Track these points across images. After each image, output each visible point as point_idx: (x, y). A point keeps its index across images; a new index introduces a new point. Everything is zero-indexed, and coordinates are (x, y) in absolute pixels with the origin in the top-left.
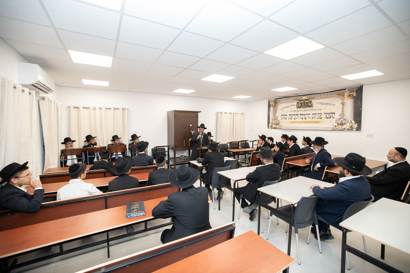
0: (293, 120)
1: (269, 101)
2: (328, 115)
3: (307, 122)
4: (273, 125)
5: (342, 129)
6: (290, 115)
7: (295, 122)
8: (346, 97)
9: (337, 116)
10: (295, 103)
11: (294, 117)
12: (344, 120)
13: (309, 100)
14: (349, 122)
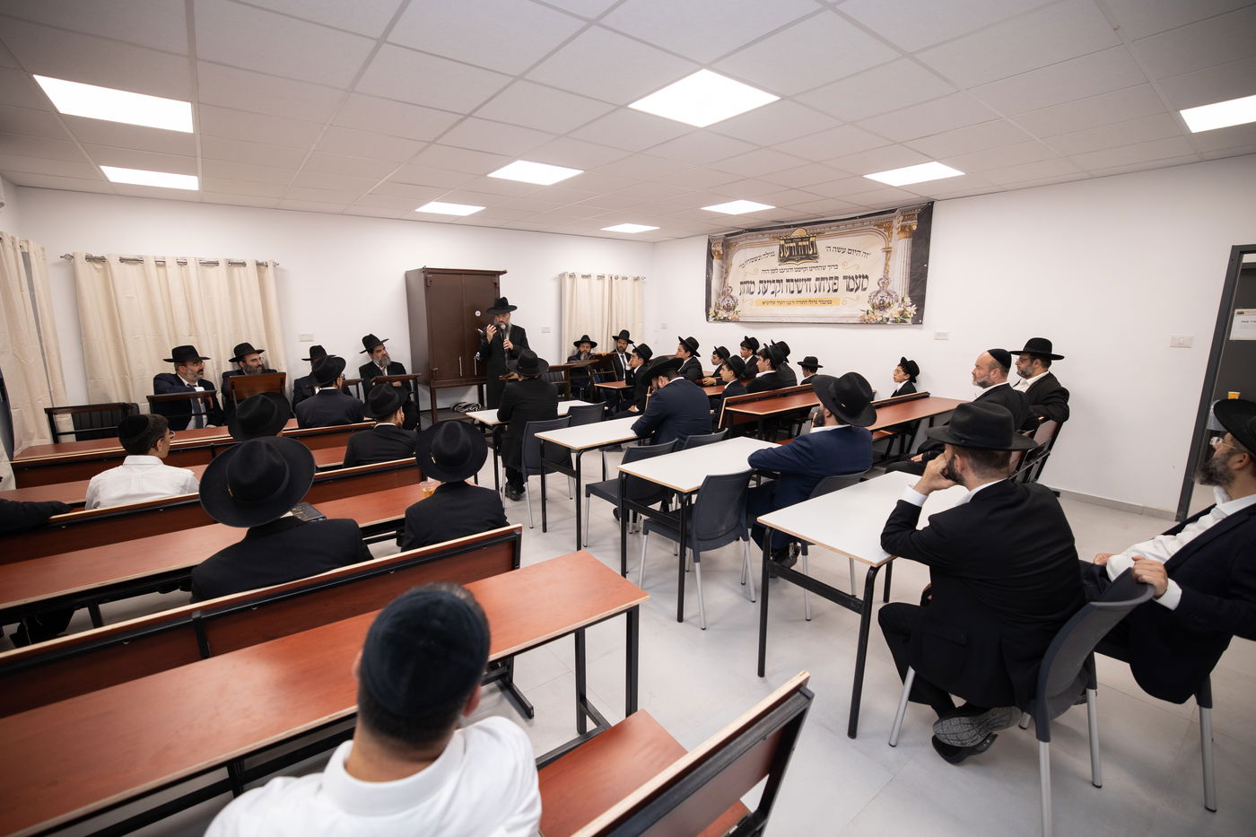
0: (768, 296)
1: (709, 240)
2: (851, 281)
3: (803, 302)
4: (720, 312)
5: (881, 319)
6: (761, 282)
7: (774, 303)
8: (895, 231)
9: (872, 285)
10: (776, 249)
11: (771, 287)
12: (889, 294)
13: (809, 240)
14: (897, 301)
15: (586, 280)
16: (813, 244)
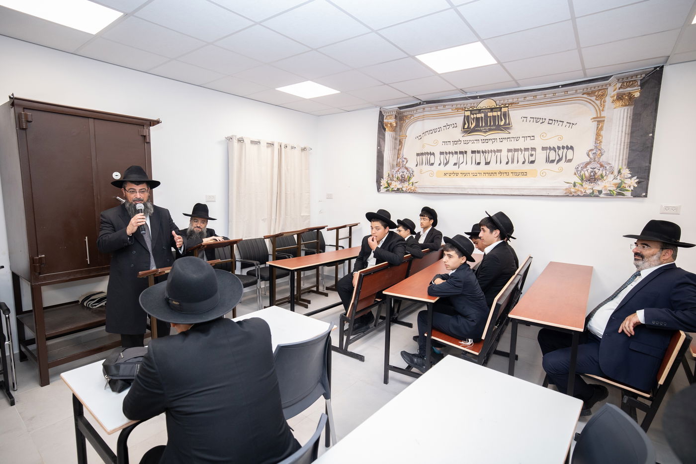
0: (450, 168)
1: (381, 112)
2: (552, 152)
3: (492, 174)
4: (393, 182)
5: (592, 191)
6: (442, 153)
7: (457, 174)
8: (608, 100)
9: (580, 156)
10: (459, 120)
11: (453, 159)
12: (602, 166)
13: (500, 110)
14: (612, 173)
15: (255, 147)
16: (505, 115)
